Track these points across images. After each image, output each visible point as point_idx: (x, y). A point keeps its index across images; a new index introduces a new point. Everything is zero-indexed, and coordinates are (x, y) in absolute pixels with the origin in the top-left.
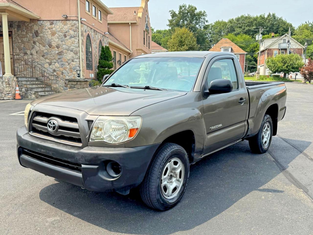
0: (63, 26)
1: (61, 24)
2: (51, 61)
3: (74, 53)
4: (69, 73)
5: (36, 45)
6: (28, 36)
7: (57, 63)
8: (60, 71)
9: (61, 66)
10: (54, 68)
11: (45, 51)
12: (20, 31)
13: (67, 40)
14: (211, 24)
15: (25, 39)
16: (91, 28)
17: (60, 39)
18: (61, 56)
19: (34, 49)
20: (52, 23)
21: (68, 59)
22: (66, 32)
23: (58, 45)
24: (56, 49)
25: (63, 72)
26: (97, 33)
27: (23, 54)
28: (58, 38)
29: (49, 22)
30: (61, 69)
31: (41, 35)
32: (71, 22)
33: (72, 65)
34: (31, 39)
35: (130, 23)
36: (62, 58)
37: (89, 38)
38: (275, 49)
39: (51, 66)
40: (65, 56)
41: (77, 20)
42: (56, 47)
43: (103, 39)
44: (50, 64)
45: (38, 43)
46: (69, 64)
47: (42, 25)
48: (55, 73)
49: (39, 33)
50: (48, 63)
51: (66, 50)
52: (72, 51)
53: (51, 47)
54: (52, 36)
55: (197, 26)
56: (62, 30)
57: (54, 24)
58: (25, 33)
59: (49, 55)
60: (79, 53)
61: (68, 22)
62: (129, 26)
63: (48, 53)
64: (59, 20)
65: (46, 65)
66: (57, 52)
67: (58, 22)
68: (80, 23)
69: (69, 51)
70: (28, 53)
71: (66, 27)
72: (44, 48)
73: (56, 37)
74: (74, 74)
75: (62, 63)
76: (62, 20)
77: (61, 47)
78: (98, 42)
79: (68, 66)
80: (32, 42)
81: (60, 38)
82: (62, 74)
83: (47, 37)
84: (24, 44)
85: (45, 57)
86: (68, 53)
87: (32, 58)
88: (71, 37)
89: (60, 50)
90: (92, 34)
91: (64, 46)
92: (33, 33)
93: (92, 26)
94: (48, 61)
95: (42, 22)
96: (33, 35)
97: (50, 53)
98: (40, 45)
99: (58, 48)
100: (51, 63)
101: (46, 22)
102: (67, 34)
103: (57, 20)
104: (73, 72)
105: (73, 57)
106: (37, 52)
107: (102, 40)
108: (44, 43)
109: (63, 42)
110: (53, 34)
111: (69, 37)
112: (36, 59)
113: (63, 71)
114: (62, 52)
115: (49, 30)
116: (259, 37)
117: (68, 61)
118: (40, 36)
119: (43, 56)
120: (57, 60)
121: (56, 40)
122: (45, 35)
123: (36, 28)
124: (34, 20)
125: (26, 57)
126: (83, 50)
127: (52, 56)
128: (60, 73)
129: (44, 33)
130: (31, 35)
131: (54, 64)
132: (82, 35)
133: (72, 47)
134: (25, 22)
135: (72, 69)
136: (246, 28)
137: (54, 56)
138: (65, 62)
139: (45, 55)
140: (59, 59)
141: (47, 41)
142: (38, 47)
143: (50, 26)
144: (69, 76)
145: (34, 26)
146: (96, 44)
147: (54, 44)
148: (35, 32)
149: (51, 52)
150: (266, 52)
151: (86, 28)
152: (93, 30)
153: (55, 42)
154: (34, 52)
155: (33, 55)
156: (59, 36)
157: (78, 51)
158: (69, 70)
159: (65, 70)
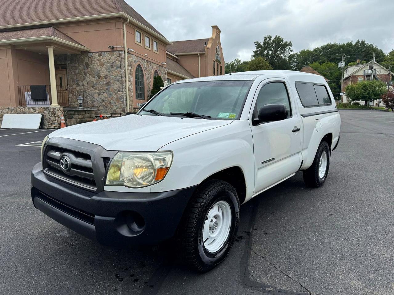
0: (110, 56)
1: (109, 55)
2: (100, 92)
3: (120, 83)
4: (116, 103)
5: (87, 77)
6: (80, 67)
7: (105, 93)
8: (108, 101)
9: (109, 96)
10: (103, 98)
11: (94, 82)
12: (73, 64)
13: (114, 70)
14: (297, 53)
15: (77, 71)
16: (143, 59)
17: (107, 70)
18: (108, 86)
19: (85, 80)
20: (100, 54)
21: (115, 89)
22: (113, 63)
23: (106, 76)
24: (104, 79)
25: (110, 102)
26: (151, 63)
27: (76, 85)
28: (106, 69)
29: (97, 53)
30: (109, 99)
31: (91, 66)
32: (117, 53)
33: (118, 95)
34: (83, 71)
35: (199, 54)
36: (110, 88)
37: (140, 68)
38: (359, 76)
39: (100, 97)
40: (112, 86)
41: (123, 51)
42: (104, 77)
43: (160, 69)
44: (99, 95)
45: (89, 75)
46: (116, 94)
47: (92, 57)
48: (104, 103)
49: (89, 64)
50: (97, 93)
51: (113, 81)
52: (118, 81)
53: (99, 78)
54: (100, 67)
55: (282, 55)
56: (109, 61)
57: (102, 56)
58: (77, 65)
59: (98, 85)
60: (125, 83)
61: (114, 53)
62: (198, 56)
63: (97, 84)
64: (107, 52)
65: (96, 96)
66: (105, 82)
67: (105, 53)
68: (126, 54)
69: (116, 81)
70: (80, 84)
71: (112, 58)
72: (94, 79)
73: (104, 68)
74: (120, 104)
75: (110, 93)
76: (109, 51)
77: (108, 77)
78: (152, 72)
79: (115, 96)
80: (83, 73)
81: (107, 68)
82: (110, 104)
83: (97, 68)
84: (76, 75)
85: (94, 88)
86: (115, 84)
87: (84, 89)
88: (117, 68)
89: (108, 80)
90: (144, 65)
91: (111, 76)
92: (84, 64)
93: (145, 56)
94: (97, 91)
95: (91, 53)
96: (84, 67)
97: (99, 84)
98: (91, 77)
99: (106, 79)
100: (100, 93)
101: (95, 53)
102: (114, 64)
103: (104, 52)
104: (120, 102)
105: (120, 87)
106: (88, 83)
107: (158, 70)
108: (94, 74)
109: (111, 73)
110: (102, 65)
111: (116, 67)
112: (87, 89)
113: (111, 100)
114: (109, 82)
115: (98, 62)
116: (341, 64)
117: (115, 92)
118: (90, 68)
119: (93, 87)
120: (105, 91)
121: (104, 70)
122: (95, 66)
123: (86, 60)
124: (85, 53)
125: (78, 88)
126: (132, 80)
127: (101, 87)
128: (108, 103)
129: (93, 65)
130: (82, 67)
131: (103, 94)
132: (130, 65)
133: (118, 77)
134: (77, 54)
135: (118, 99)
136: (332, 56)
137: (102, 86)
138: (113, 92)
139: (95, 86)
140: (107, 89)
141: (96, 72)
142: (89, 78)
143: (98, 58)
144: (116, 106)
145: (84, 58)
146: (150, 74)
147: (102, 75)
148: (86, 64)
149: (100, 82)
150: (350, 79)
151: (135, 58)
152: (145, 61)
153: (103, 73)
154: (85, 83)
155: (85, 86)
156: (107, 67)
157: (124, 81)
158: (116, 100)
159: (112, 100)
